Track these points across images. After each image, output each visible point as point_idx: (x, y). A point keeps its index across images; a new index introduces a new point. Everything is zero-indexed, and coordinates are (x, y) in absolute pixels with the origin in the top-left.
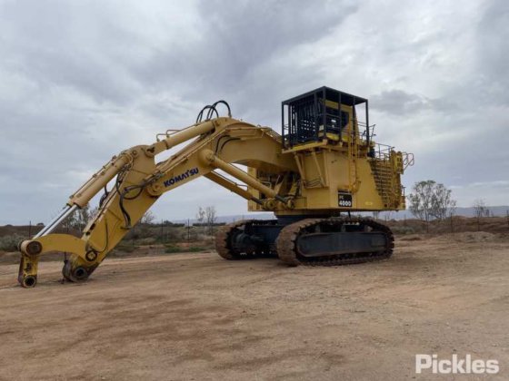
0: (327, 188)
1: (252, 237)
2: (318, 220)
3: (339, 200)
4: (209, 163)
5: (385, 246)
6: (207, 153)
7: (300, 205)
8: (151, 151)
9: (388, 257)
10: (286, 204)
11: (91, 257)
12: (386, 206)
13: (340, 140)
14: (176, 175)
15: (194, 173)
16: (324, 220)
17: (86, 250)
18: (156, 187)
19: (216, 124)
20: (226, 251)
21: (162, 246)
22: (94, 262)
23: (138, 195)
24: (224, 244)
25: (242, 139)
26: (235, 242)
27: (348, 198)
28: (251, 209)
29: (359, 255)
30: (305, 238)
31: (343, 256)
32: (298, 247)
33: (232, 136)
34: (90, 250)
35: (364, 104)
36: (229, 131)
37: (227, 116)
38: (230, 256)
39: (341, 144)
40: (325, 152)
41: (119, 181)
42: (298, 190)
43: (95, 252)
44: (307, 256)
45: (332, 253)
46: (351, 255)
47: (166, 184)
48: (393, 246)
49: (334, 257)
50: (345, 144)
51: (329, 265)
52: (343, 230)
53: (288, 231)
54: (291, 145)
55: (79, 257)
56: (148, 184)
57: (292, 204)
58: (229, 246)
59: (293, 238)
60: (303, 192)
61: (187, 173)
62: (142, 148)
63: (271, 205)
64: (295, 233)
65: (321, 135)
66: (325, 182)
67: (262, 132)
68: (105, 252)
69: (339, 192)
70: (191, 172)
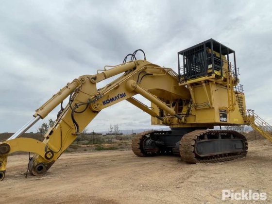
0: (213, 108)
1: (156, 142)
3: (220, 117)
4: (133, 89)
6: (132, 82)
7: (191, 120)
8: (94, 80)
9: (245, 155)
10: (181, 119)
11: (49, 156)
12: (245, 122)
14: (111, 97)
15: (123, 96)
17: (46, 150)
18: (98, 104)
19: (137, 64)
20: (139, 151)
21: (93, 145)
22: (51, 160)
23: (84, 110)
24: (138, 146)
25: (154, 75)
26: (145, 145)
27: (225, 116)
28: (153, 123)
30: (200, 143)
31: (221, 156)
32: (196, 150)
34: (49, 151)
35: (233, 53)
36: (146, 68)
37: (143, 59)
38: (142, 154)
40: (210, 84)
41: (71, 100)
42: (189, 111)
43: (52, 152)
44: (202, 156)
45: (216, 154)
46: (225, 155)
47: (104, 103)
48: (247, 148)
49: (216, 156)
51: (213, 162)
52: (220, 137)
53: (188, 138)
54: (186, 80)
55: (40, 156)
56: (92, 102)
57: (185, 120)
58: (141, 148)
59: (193, 143)
60: (193, 112)
61: (118, 96)
62: (88, 77)
63: (169, 121)
64: (194, 140)
65: (209, 71)
66: (211, 104)
67: (165, 71)
68: (60, 152)
69: (220, 111)
70: (121, 96)
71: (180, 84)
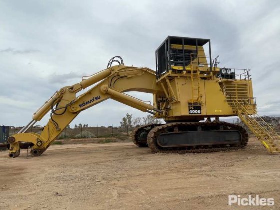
2: (174, 124)
4: (105, 93)
5: (240, 140)
6: (104, 87)
9: (242, 148)
10: (163, 113)
12: (234, 112)
13: (185, 70)
14: (86, 101)
16: (180, 123)
17: (37, 141)
19: (112, 70)
23: (65, 112)
25: (129, 77)
26: (140, 137)
29: (214, 146)
32: (158, 142)
33: (121, 76)
34: (39, 141)
36: (118, 73)
39: (185, 72)
40: (176, 79)
43: (42, 142)
44: (164, 147)
46: (206, 147)
47: (81, 106)
48: (247, 140)
50: (189, 72)
52: (200, 129)
57: (166, 114)
59: (153, 136)
61: (93, 99)
62: (68, 88)
64: (155, 133)
65: (169, 68)
66: (177, 99)
67: (143, 71)
68: (49, 143)
69: (189, 104)
70: (96, 99)
71: (157, 81)
